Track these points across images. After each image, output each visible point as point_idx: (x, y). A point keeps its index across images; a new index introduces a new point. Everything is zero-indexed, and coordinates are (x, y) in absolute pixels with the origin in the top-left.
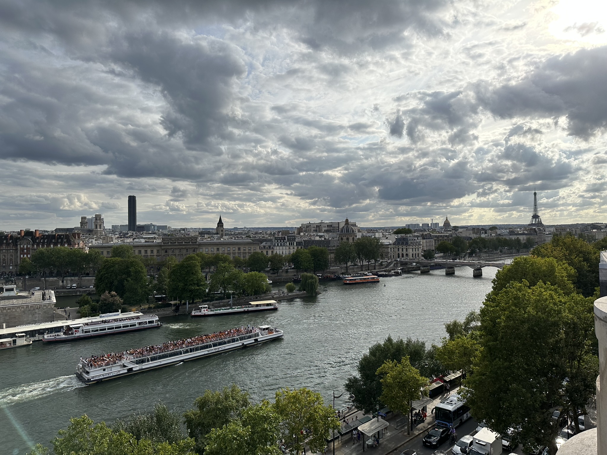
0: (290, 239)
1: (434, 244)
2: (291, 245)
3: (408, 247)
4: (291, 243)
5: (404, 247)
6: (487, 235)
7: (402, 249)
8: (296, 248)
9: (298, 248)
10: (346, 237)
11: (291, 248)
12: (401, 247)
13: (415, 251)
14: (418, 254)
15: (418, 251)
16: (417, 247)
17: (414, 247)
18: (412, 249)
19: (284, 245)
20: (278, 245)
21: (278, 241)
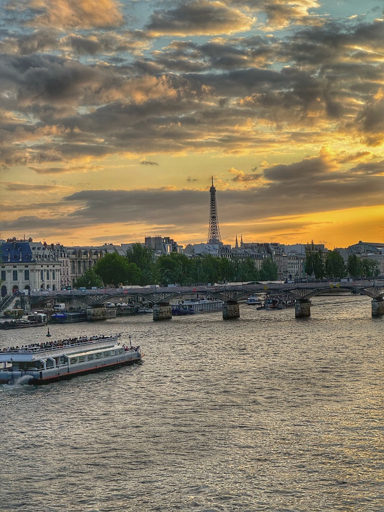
1: (70, 270)
3: (30, 267)
5: (21, 267)
7: (15, 273)
12: (11, 268)
13: (48, 279)
14: (54, 286)
15: (54, 278)
16: (51, 267)
17: (45, 267)
18: (40, 273)
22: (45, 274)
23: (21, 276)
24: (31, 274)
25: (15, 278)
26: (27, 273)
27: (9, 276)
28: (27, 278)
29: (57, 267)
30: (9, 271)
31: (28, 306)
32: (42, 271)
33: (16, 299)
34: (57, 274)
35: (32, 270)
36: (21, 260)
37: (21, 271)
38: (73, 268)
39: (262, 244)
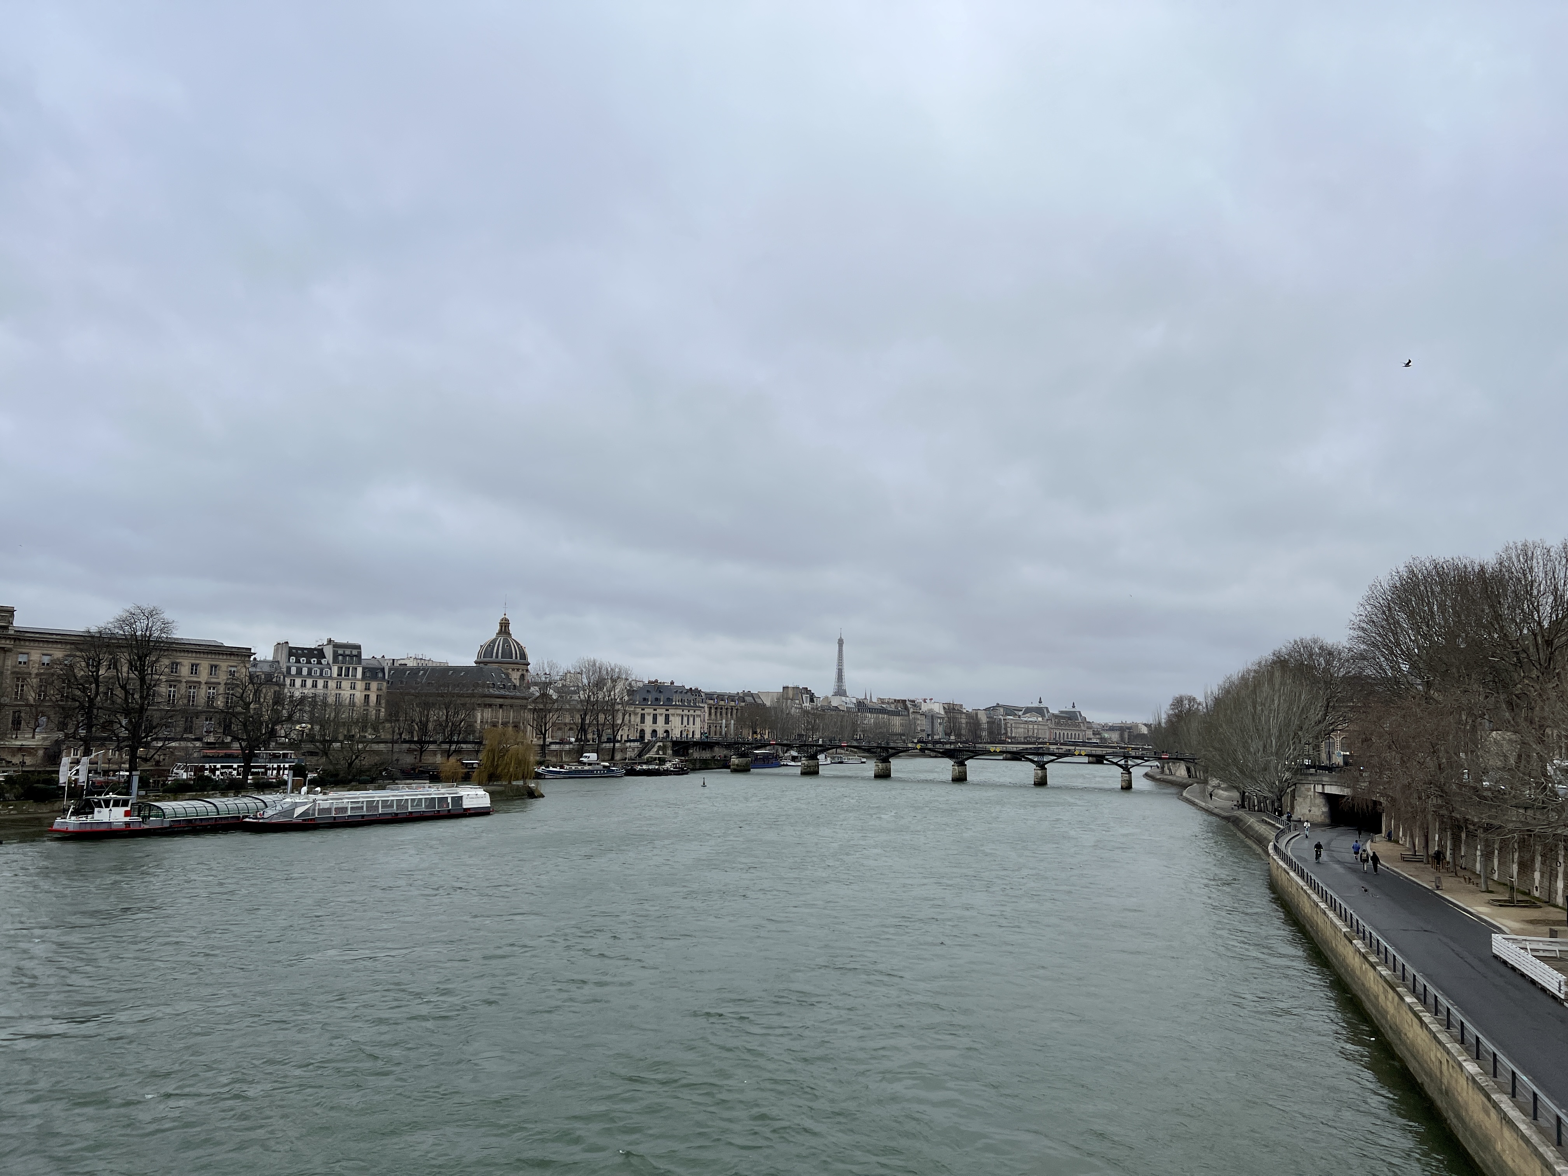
0: (343, 655)
2: (347, 674)
3: (671, 711)
4: (347, 670)
5: (661, 711)
7: (655, 717)
8: (360, 685)
11: (346, 683)
12: (651, 711)
13: (688, 724)
14: (693, 732)
15: (694, 724)
16: (692, 712)
17: (686, 712)
18: (680, 718)
19: (321, 674)
20: (299, 672)
21: (298, 661)
22: (685, 719)
23: (661, 720)
24: (671, 718)
25: (655, 721)
26: (667, 717)
27: (649, 719)
28: (667, 721)
29: (698, 712)
30: (650, 714)
31: (670, 752)
32: (682, 716)
33: (659, 744)
34: (698, 720)
35: (673, 715)
36: (662, 703)
38: (710, 714)
39: (899, 701)
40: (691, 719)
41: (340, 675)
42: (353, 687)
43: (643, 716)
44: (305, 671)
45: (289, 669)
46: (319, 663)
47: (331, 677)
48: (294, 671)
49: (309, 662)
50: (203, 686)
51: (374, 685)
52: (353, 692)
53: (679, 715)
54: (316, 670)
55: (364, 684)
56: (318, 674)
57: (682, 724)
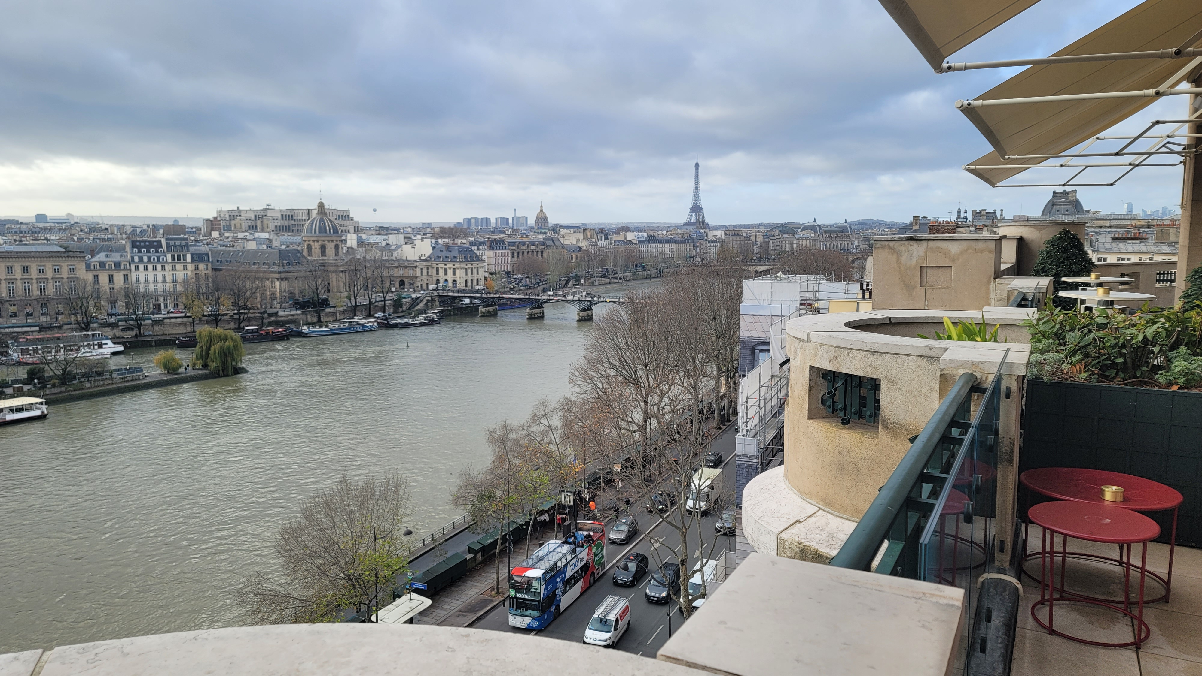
0: (175, 246)
1: (510, 259)
2: (179, 259)
3: (457, 266)
4: (179, 256)
5: (450, 266)
6: (608, 242)
7: (446, 270)
8: (191, 267)
9: (197, 268)
10: (320, 243)
11: (179, 266)
13: (472, 274)
15: (478, 273)
17: (469, 266)
18: (464, 271)
19: (159, 260)
20: (141, 260)
21: (140, 252)
22: (469, 271)
23: (450, 272)
24: (457, 271)
25: (446, 274)
26: (454, 270)
27: (442, 272)
28: (454, 274)
29: (480, 265)
30: (442, 268)
32: (466, 269)
35: (458, 269)
37: (450, 268)
40: (475, 271)
41: (173, 259)
42: (185, 268)
43: (437, 269)
44: (145, 259)
45: (132, 258)
46: (157, 252)
47: (166, 262)
48: (136, 259)
49: (148, 252)
50: (50, 281)
51: (202, 266)
52: (185, 272)
53: (463, 268)
54: (154, 258)
55: (193, 265)
56: (156, 260)
57: (466, 274)
